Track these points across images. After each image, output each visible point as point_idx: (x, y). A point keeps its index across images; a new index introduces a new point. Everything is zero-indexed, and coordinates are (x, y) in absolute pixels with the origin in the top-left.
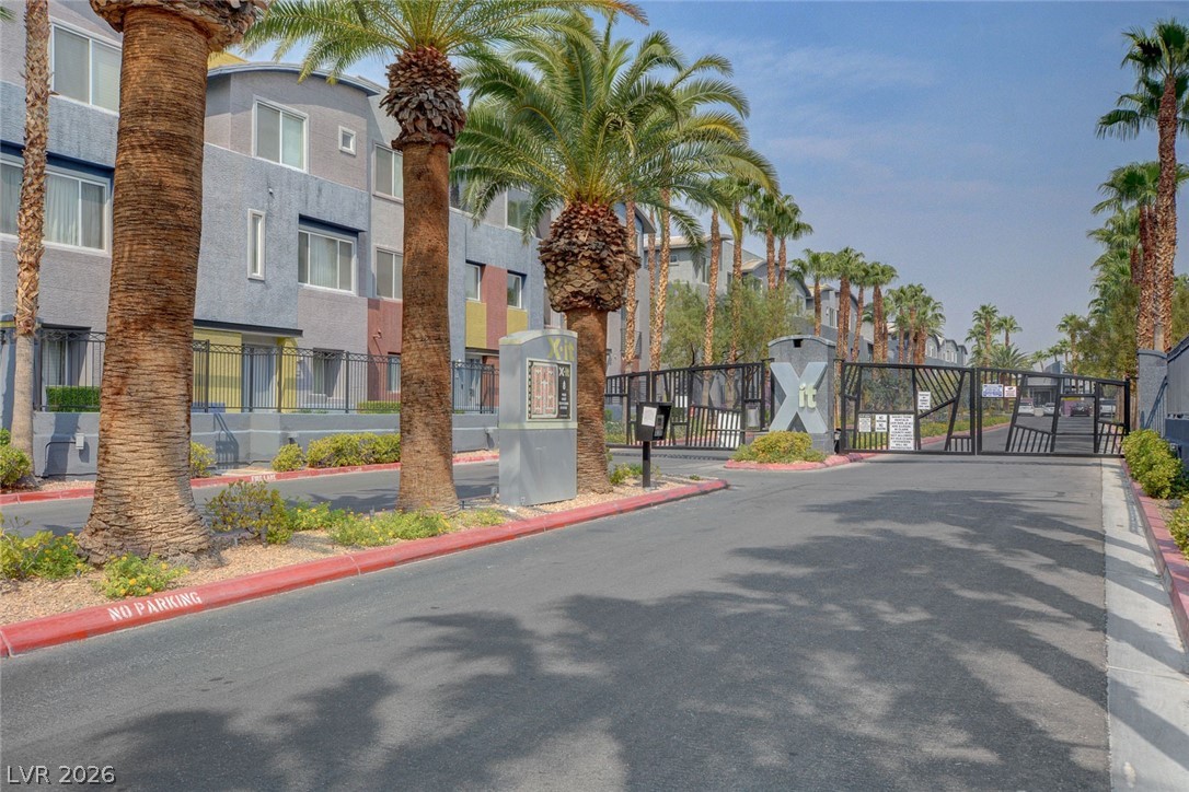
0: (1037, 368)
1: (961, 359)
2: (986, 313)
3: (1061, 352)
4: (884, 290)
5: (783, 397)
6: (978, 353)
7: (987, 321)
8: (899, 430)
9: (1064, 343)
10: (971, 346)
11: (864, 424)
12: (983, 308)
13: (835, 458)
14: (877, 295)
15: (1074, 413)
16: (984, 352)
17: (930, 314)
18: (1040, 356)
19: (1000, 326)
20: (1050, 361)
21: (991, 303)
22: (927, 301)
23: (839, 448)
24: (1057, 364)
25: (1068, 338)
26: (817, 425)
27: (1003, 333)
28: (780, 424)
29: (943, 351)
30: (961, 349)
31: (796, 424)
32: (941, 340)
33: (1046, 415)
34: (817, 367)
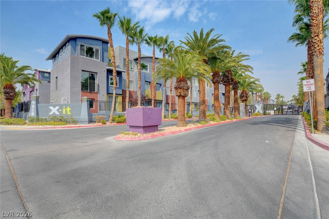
0: (288, 104)
1: (274, 103)
2: (279, 95)
3: (292, 101)
4: (262, 93)
5: (257, 109)
6: (277, 102)
7: (278, 96)
8: (272, 112)
9: (293, 99)
10: (275, 100)
11: (267, 112)
12: (278, 94)
13: (264, 116)
14: (261, 94)
15: (295, 111)
16: (278, 101)
17: (269, 96)
18: (288, 102)
19: (281, 97)
20: (291, 102)
21: (279, 93)
22: (269, 94)
23: (264, 114)
24: (292, 103)
25: (294, 98)
26: (261, 112)
27: (282, 98)
28: (256, 112)
29: (271, 101)
30: (274, 101)
31: (259, 112)
32: (270, 100)
33: (290, 111)
34: (261, 105)
